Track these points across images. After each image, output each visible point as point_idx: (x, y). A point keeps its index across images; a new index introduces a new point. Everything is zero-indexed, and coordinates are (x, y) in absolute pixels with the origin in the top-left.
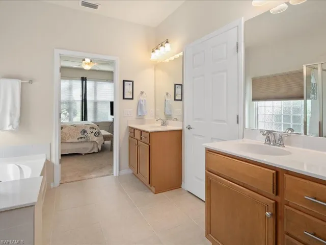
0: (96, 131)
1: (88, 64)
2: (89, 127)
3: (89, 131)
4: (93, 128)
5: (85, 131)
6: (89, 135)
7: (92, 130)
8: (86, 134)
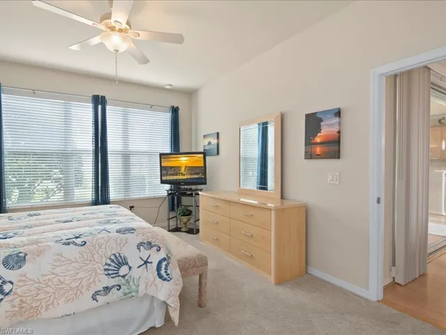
0: (162, 255)
1: (121, 30)
2: (134, 239)
3: (134, 258)
4: (150, 245)
5: (120, 262)
6: (136, 273)
7: (145, 253)
8: (123, 270)
